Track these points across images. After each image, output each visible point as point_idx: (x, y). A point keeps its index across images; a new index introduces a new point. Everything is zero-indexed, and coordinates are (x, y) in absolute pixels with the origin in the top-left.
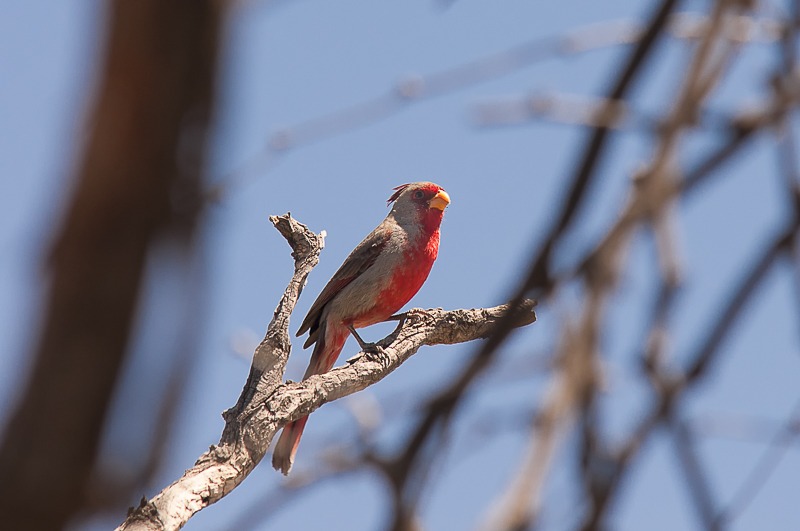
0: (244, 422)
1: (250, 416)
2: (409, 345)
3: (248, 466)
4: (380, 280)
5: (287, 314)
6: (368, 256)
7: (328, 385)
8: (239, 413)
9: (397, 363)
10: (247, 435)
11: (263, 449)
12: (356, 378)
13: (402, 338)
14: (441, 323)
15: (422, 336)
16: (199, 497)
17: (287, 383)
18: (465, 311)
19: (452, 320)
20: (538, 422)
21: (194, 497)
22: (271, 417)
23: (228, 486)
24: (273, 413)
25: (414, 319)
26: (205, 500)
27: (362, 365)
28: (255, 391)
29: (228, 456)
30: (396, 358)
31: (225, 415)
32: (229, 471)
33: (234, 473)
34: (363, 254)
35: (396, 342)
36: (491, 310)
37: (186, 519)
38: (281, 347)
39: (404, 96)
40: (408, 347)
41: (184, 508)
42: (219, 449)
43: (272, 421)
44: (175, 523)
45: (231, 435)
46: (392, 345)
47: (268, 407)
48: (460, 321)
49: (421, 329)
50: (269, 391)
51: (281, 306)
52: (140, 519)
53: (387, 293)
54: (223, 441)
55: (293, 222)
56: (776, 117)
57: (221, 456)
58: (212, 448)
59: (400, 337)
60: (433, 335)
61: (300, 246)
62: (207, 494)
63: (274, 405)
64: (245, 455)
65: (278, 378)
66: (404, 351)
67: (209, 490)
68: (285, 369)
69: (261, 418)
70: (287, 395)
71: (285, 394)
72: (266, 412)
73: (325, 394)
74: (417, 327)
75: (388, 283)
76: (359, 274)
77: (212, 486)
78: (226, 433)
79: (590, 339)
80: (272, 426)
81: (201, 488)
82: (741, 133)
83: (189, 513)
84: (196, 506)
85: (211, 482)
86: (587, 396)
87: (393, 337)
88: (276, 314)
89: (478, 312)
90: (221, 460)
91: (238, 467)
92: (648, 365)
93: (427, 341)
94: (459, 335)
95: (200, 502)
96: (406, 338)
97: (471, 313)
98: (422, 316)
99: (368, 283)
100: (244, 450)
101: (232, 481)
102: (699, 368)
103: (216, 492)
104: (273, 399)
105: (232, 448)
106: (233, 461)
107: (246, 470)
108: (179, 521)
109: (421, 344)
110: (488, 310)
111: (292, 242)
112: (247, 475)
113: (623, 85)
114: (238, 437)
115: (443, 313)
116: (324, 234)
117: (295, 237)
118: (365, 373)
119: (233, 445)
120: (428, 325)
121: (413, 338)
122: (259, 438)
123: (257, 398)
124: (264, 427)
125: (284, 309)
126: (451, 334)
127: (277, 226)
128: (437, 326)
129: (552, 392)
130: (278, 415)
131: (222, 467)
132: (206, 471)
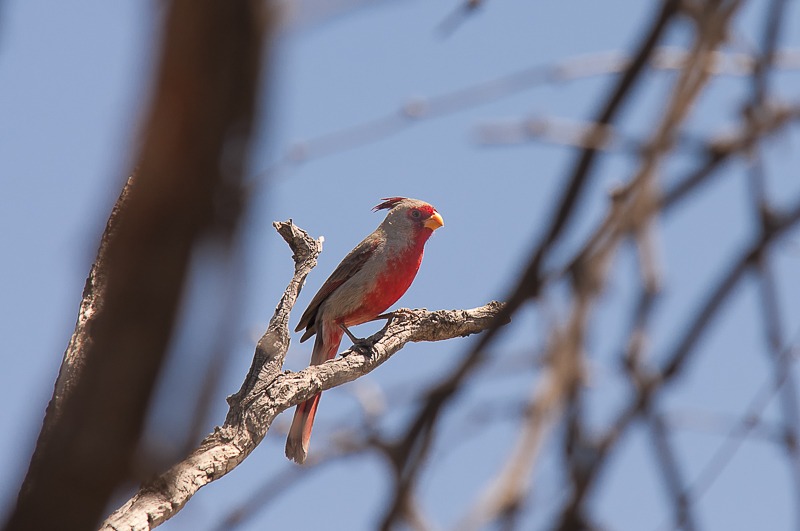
0: (247, 408)
1: (252, 401)
2: (396, 341)
3: (249, 446)
4: (366, 284)
5: (287, 311)
6: (357, 262)
7: (323, 375)
8: (242, 399)
9: (385, 358)
10: (249, 418)
11: (263, 432)
12: (348, 370)
13: (390, 334)
14: (425, 322)
15: (407, 333)
16: (204, 473)
17: (286, 373)
18: (447, 312)
19: (436, 320)
20: (528, 412)
21: (200, 472)
22: (271, 403)
23: (231, 464)
24: (273, 400)
25: (401, 317)
26: (210, 476)
27: (354, 358)
28: (257, 379)
29: (231, 437)
30: (384, 353)
31: (230, 400)
32: (232, 450)
33: (237, 452)
34: (353, 260)
35: (385, 338)
36: (471, 312)
37: (192, 492)
38: (281, 340)
39: (410, 115)
40: (395, 343)
41: (190, 482)
42: (223, 430)
43: (272, 406)
44: (182, 496)
45: (234, 419)
46: (381, 341)
47: (268, 394)
48: (442, 321)
49: (407, 327)
50: (270, 379)
51: (282, 303)
52: (152, 491)
53: (372, 296)
54: (227, 423)
55: (294, 227)
56: (748, 143)
57: (225, 436)
58: (217, 429)
59: (388, 333)
60: (418, 333)
61: (300, 250)
62: (212, 470)
63: (274, 392)
64: (247, 436)
65: (278, 368)
66: (392, 346)
67: (214, 467)
68: (284, 359)
69: (262, 404)
70: (286, 383)
71: (284, 382)
72: (266, 398)
73: (320, 383)
74: (404, 325)
75: (373, 287)
76: (348, 277)
77: (217, 464)
78: (229, 416)
79: (576, 338)
80: (271, 410)
81: (206, 465)
82: (716, 157)
83: (195, 488)
84: (201, 481)
85: (216, 460)
86: (573, 390)
87: (382, 334)
88: (278, 311)
89: (459, 313)
90: (226, 441)
91: (240, 447)
92: (628, 363)
93: (412, 338)
94: (441, 333)
95: (205, 478)
96: (394, 335)
97: (453, 314)
98: (408, 315)
99: (355, 286)
100: (246, 432)
101: (234, 460)
102: (673, 368)
103: (220, 469)
104: (273, 387)
105: (235, 429)
106: (236, 442)
107: (247, 449)
108: (186, 494)
109: (407, 340)
110: (468, 311)
111: (293, 246)
112: (248, 454)
113: (610, 111)
114: (241, 420)
115: (427, 313)
116: (322, 239)
117: (296, 241)
118: (356, 365)
119: (236, 427)
120: (413, 323)
121: (400, 335)
122: (259, 421)
123: (258, 386)
124: (264, 411)
125: (284, 306)
126: (434, 332)
127: (280, 231)
128: (421, 324)
129: (542, 386)
130: (277, 401)
131: (226, 447)
132: (212, 450)
